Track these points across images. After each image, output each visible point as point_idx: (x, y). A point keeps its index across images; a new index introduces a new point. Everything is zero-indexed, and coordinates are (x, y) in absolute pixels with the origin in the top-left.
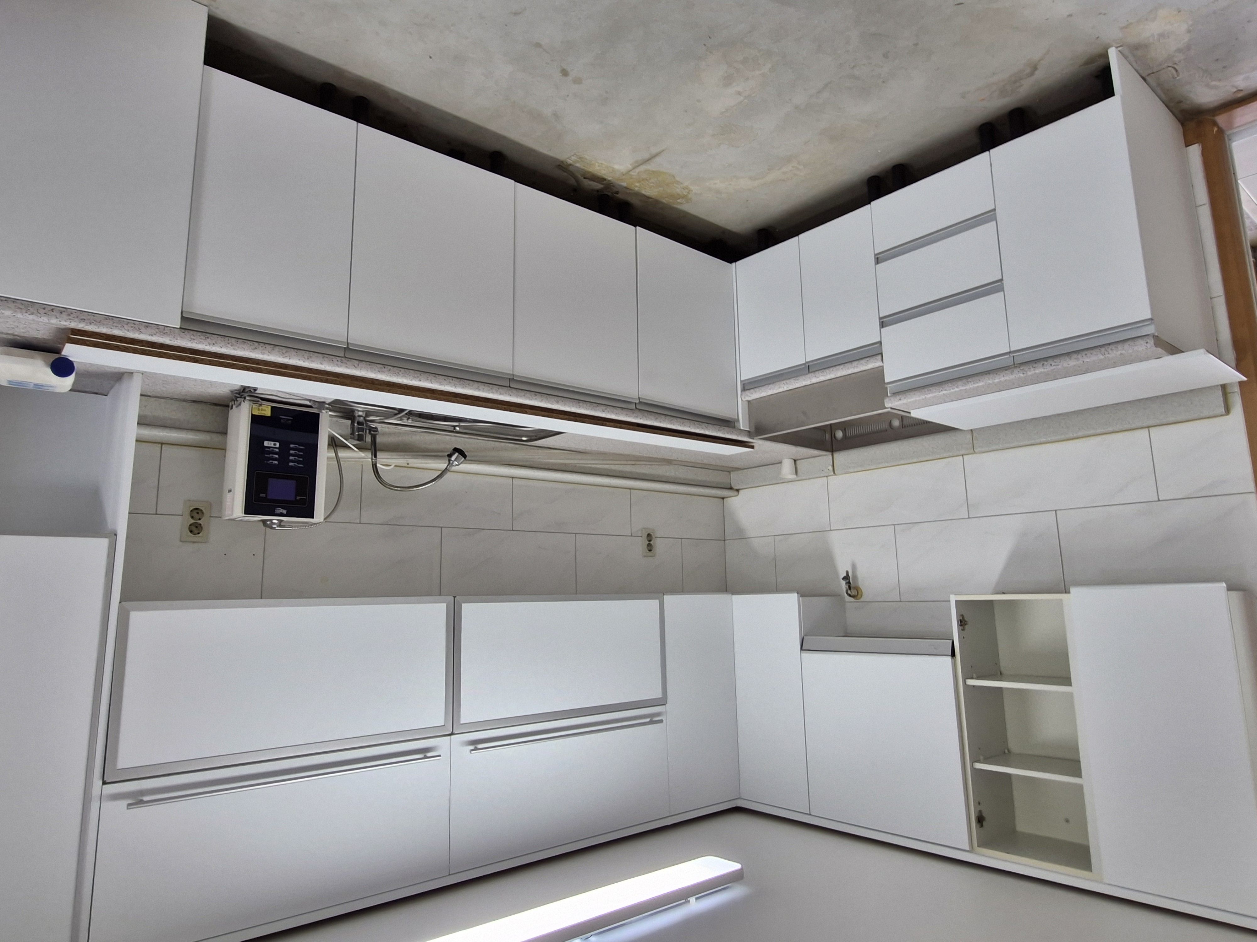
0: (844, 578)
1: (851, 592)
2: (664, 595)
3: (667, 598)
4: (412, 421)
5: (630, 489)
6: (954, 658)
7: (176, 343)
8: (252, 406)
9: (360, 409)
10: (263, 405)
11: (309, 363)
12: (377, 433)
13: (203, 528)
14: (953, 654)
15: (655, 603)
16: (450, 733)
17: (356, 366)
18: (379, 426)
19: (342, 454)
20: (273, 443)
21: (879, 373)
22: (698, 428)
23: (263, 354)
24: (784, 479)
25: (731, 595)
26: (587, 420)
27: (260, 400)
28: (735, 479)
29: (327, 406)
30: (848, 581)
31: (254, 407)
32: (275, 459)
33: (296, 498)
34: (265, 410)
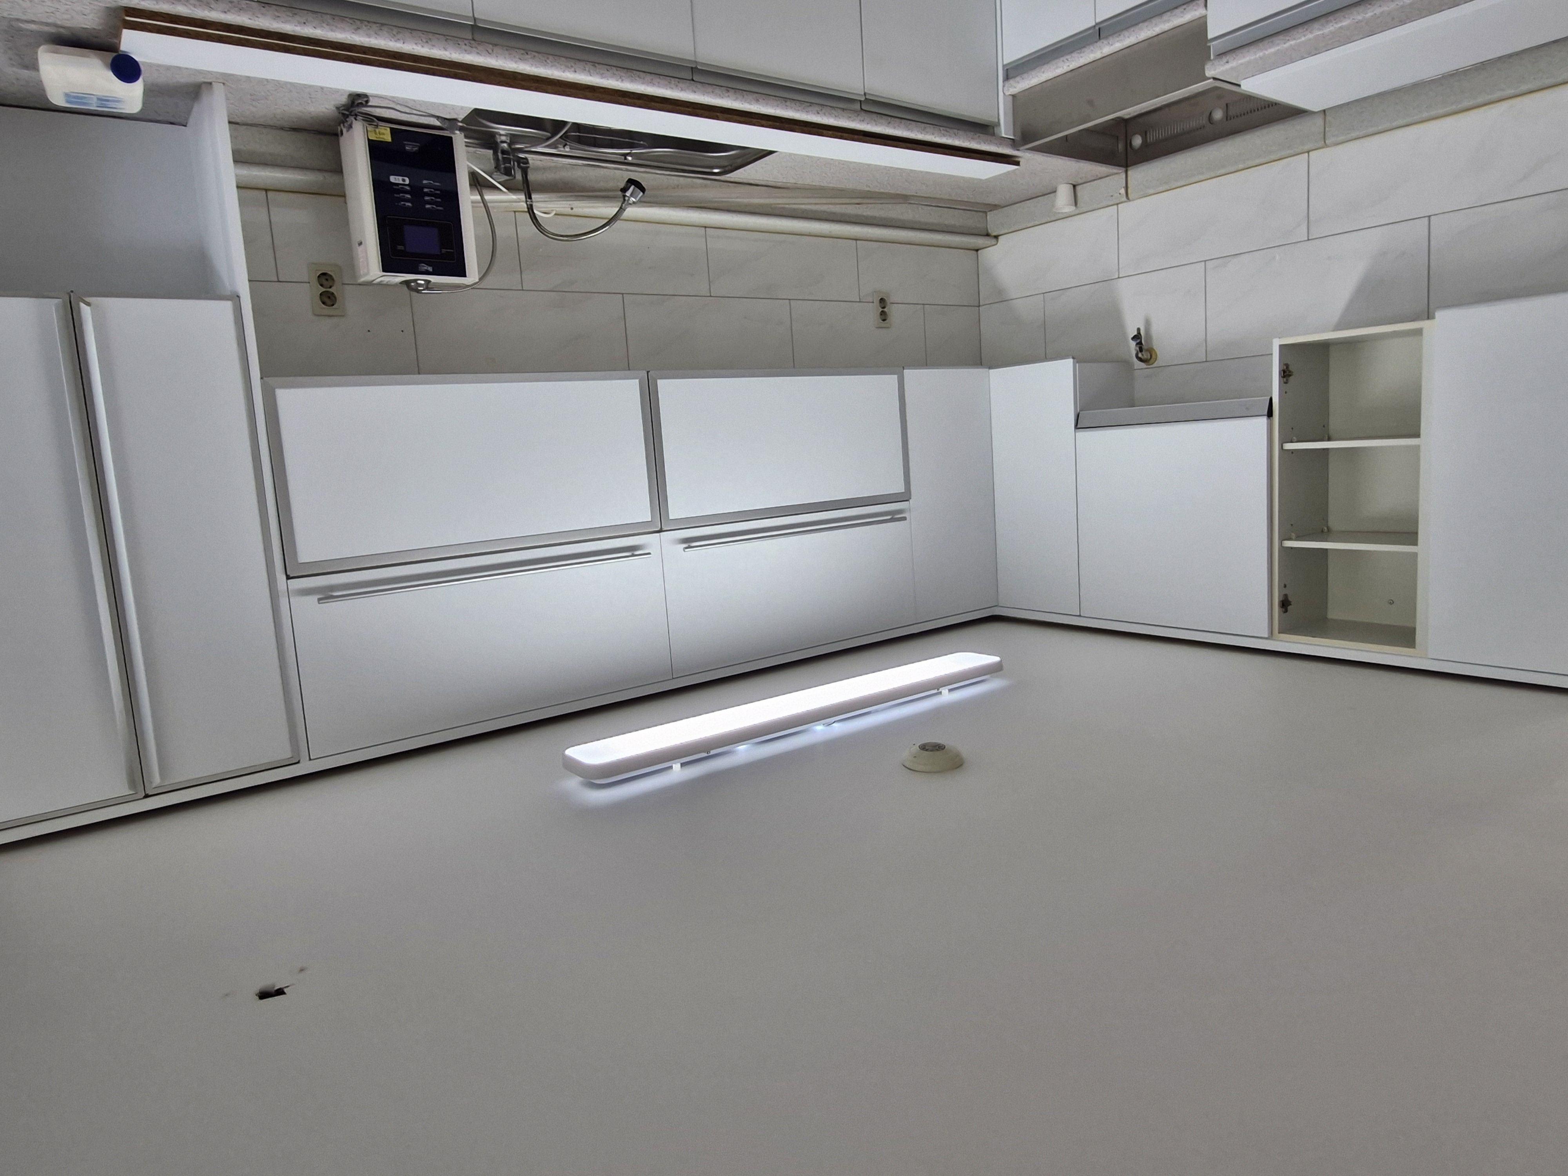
0: (1134, 338)
1: (1143, 355)
2: (904, 369)
3: (910, 374)
4: (570, 149)
5: (856, 240)
6: (1271, 418)
7: (257, 23)
8: (367, 127)
9: (502, 132)
10: (379, 127)
11: (430, 49)
12: (528, 165)
13: (337, 299)
14: (1270, 414)
15: (891, 380)
16: (658, 529)
17: (490, 51)
18: (529, 157)
19: (489, 197)
20: (401, 178)
21: (1201, 26)
22: (944, 135)
23: (369, 36)
24: (1059, 213)
25: (987, 370)
26: (797, 127)
27: (375, 119)
28: (993, 221)
29: (460, 124)
30: (1138, 341)
31: (368, 129)
32: (408, 200)
33: (441, 251)
34: (383, 134)
